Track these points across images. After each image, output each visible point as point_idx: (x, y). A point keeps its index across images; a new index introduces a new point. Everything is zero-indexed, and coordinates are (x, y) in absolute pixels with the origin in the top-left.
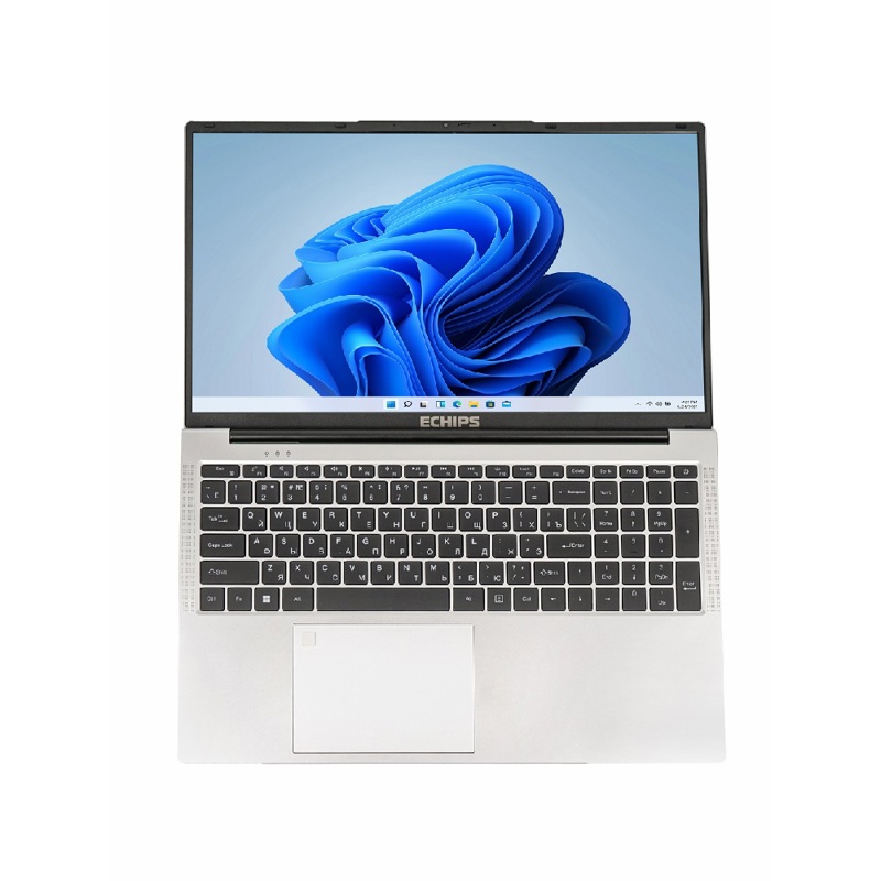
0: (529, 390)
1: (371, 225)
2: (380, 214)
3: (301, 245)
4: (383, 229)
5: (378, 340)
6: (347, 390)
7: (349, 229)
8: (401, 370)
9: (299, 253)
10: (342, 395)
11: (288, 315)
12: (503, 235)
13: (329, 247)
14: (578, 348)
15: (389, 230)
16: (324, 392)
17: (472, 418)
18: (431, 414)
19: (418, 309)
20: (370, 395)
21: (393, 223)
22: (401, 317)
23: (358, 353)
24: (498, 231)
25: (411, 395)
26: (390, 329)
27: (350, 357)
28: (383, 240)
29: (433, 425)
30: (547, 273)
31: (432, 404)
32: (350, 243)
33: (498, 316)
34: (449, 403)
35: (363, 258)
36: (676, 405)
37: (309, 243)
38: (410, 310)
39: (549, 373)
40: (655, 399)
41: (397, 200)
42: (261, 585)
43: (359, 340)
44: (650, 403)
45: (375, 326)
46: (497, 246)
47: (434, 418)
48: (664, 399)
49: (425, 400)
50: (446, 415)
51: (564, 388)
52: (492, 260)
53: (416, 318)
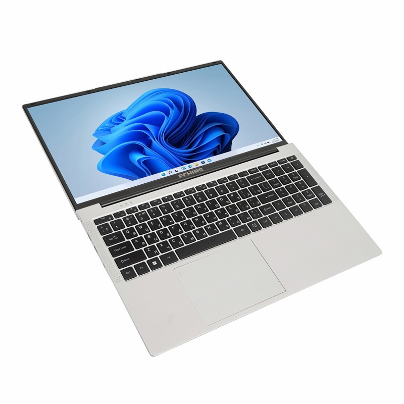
0: (215, 153)
1: (119, 118)
2: (121, 114)
3: (94, 132)
4: (125, 118)
5: (144, 154)
6: (142, 175)
7: (111, 122)
8: (160, 162)
9: (94, 135)
10: (141, 178)
11: (101, 157)
12: (173, 108)
13: (106, 129)
14: (224, 135)
15: (127, 118)
16: (132, 179)
17: (199, 169)
18: (182, 173)
19: (155, 140)
20: (152, 174)
21: (128, 116)
22: (149, 144)
23: (139, 161)
24: (170, 108)
25: (170, 169)
26: (147, 149)
27: (137, 164)
28: (126, 122)
29: (185, 176)
30: (197, 115)
31: (180, 169)
32: (114, 126)
33: (187, 133)
34: (187, 167)
35: (121, 130)
36: (271, 142)
37: (96, 131)
38: (151, 141)
39: (218, 146)
40: (263, 142)
41: (125, 108)
42: (148, 259)
43: (136, 157)
44: (262, 144)
45: (141, 150)
46: (172, 113)
47: (184, 174)
48: (266, 141)
49: (177, 169)
50: (188, 171)
51: (228, 148)
52: (173, 117)
53: (155, 143)
